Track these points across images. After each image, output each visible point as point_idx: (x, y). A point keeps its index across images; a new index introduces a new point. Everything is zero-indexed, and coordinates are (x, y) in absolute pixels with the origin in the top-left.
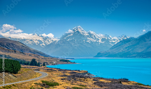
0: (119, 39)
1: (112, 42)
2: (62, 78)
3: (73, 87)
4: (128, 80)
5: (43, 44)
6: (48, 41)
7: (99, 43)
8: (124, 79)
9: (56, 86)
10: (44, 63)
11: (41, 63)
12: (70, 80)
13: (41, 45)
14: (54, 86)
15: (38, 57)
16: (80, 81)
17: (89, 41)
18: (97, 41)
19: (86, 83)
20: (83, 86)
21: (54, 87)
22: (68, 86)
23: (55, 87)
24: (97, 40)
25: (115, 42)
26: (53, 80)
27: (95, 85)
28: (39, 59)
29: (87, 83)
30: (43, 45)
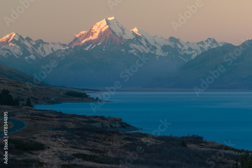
0: (200, 47)
1: (185, 54)
2: (55, 133)
3: (76, 153)
4: (201, 138)
5: (32, 57)
6: (42, 49)
7: (155, 55)
8: (193, 137)
9: (37, 152)
10: (28, 100)
11: (23, 100)
12: (71, 139)
13: (26, 58)
14: (32, 151)
15: (17, 86)
16: (95, 141)
17: (134, 51)
18: (152, 52)
19: (106, 145)
20: (98, 151)
21: (32, 154)
22: (65, 152)
23: (34, 152)
24: (151, 50)
25: (192, 54)
26: (33, 138)
27: (127, 150)
28: (20, 90)
29: (109, 145)
30: (30, 60)
